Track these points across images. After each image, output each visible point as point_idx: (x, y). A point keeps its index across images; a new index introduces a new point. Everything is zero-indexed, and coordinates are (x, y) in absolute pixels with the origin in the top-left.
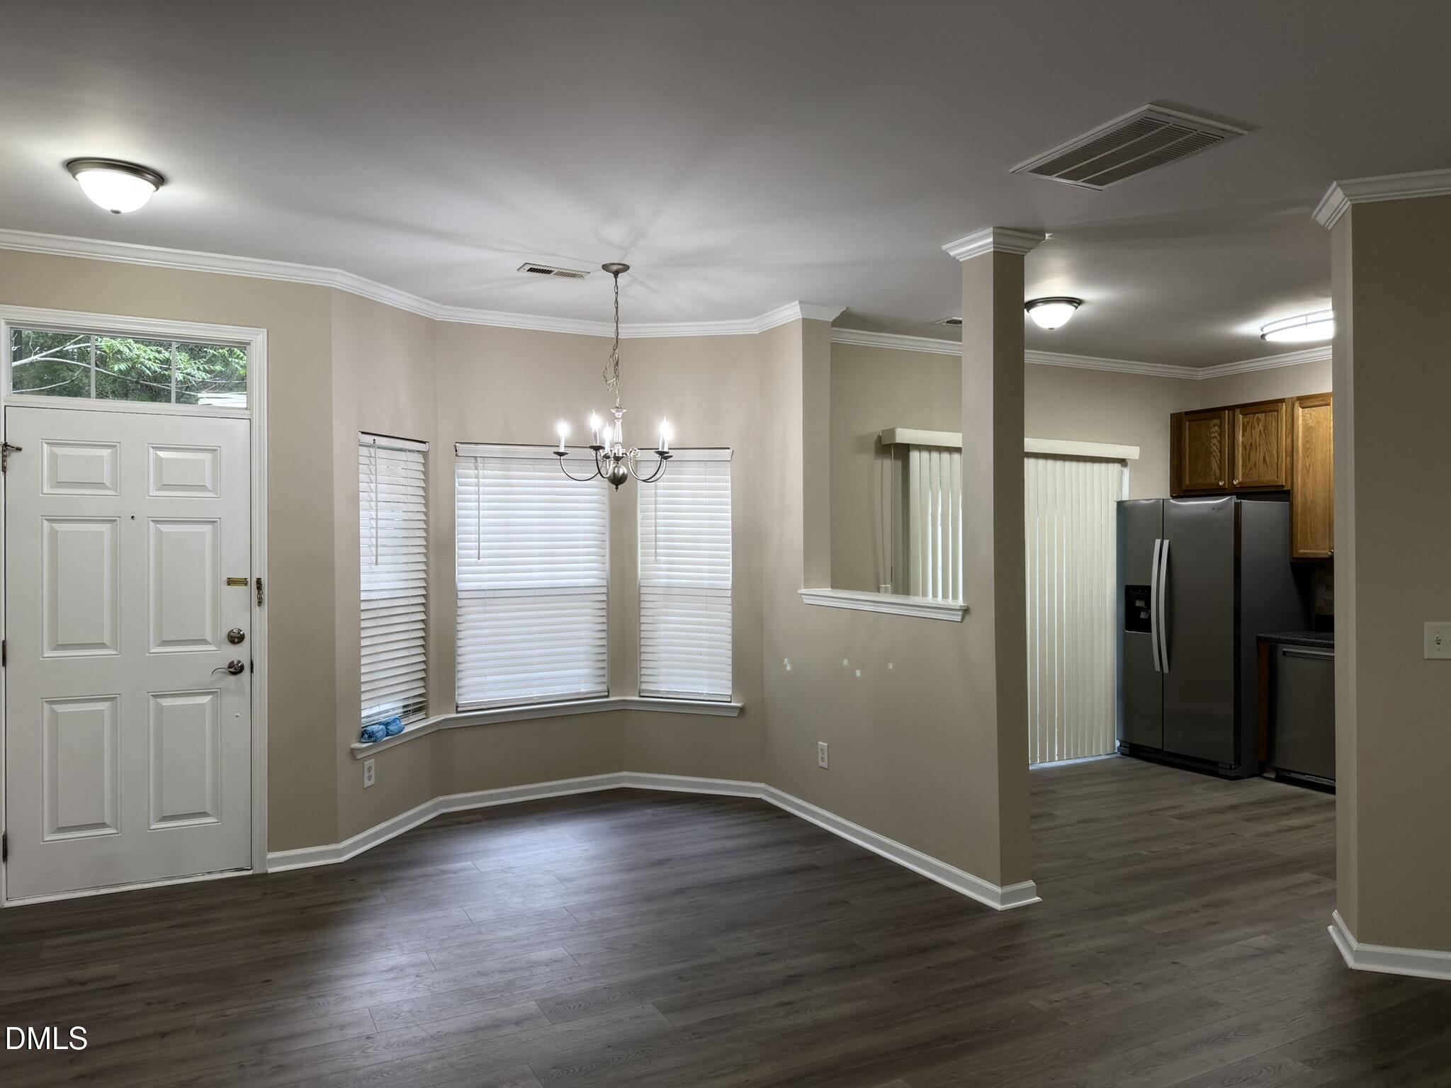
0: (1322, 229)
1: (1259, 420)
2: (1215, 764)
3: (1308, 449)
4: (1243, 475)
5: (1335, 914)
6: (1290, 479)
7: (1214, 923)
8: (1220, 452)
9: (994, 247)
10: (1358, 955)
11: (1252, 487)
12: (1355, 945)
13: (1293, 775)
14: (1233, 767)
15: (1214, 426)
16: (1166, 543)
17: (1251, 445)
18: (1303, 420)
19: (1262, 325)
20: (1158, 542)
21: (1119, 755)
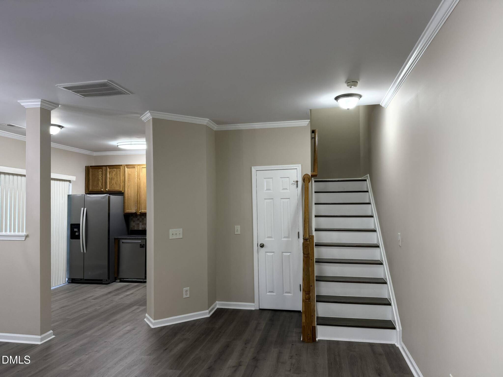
0: (143, 122)
1: (114, 170)
2: (102, 280)
3: (129, 180)
4: (109, 187)
5: (147, 315)
6: (123, 189)
7: (114, 327)
8: (102, 180)
9: (41, 106)
10: (154, 324)
11: (112, 191)
12: (153, 321)
13: (125, 280)
14: (107, 280)
15: (100, 171)
16: (85, 209)
17: (112, 178)
18: (127, 172)
19: (117, 142)
20: (82, 209)
21: (67, 283)
